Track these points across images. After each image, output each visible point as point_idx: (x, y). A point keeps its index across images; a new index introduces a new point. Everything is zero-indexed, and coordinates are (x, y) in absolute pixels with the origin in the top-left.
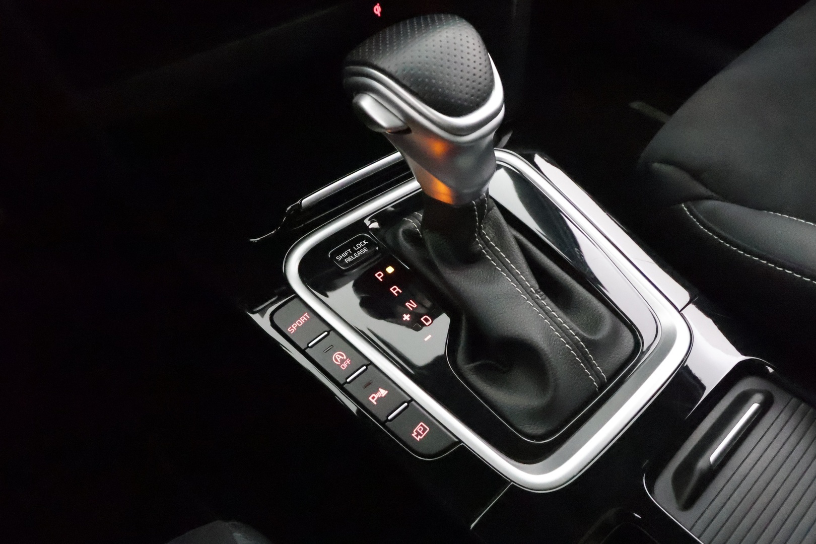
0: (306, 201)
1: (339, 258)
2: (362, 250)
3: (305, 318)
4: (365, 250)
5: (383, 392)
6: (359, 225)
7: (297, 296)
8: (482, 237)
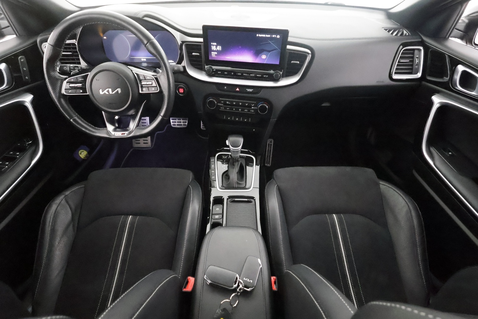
1: (223, 157)
2: (226, 157)
3: (213, 160)
5: (214, 172)
6: (228, 155)
7: (215, 158)
8: (236, 163)
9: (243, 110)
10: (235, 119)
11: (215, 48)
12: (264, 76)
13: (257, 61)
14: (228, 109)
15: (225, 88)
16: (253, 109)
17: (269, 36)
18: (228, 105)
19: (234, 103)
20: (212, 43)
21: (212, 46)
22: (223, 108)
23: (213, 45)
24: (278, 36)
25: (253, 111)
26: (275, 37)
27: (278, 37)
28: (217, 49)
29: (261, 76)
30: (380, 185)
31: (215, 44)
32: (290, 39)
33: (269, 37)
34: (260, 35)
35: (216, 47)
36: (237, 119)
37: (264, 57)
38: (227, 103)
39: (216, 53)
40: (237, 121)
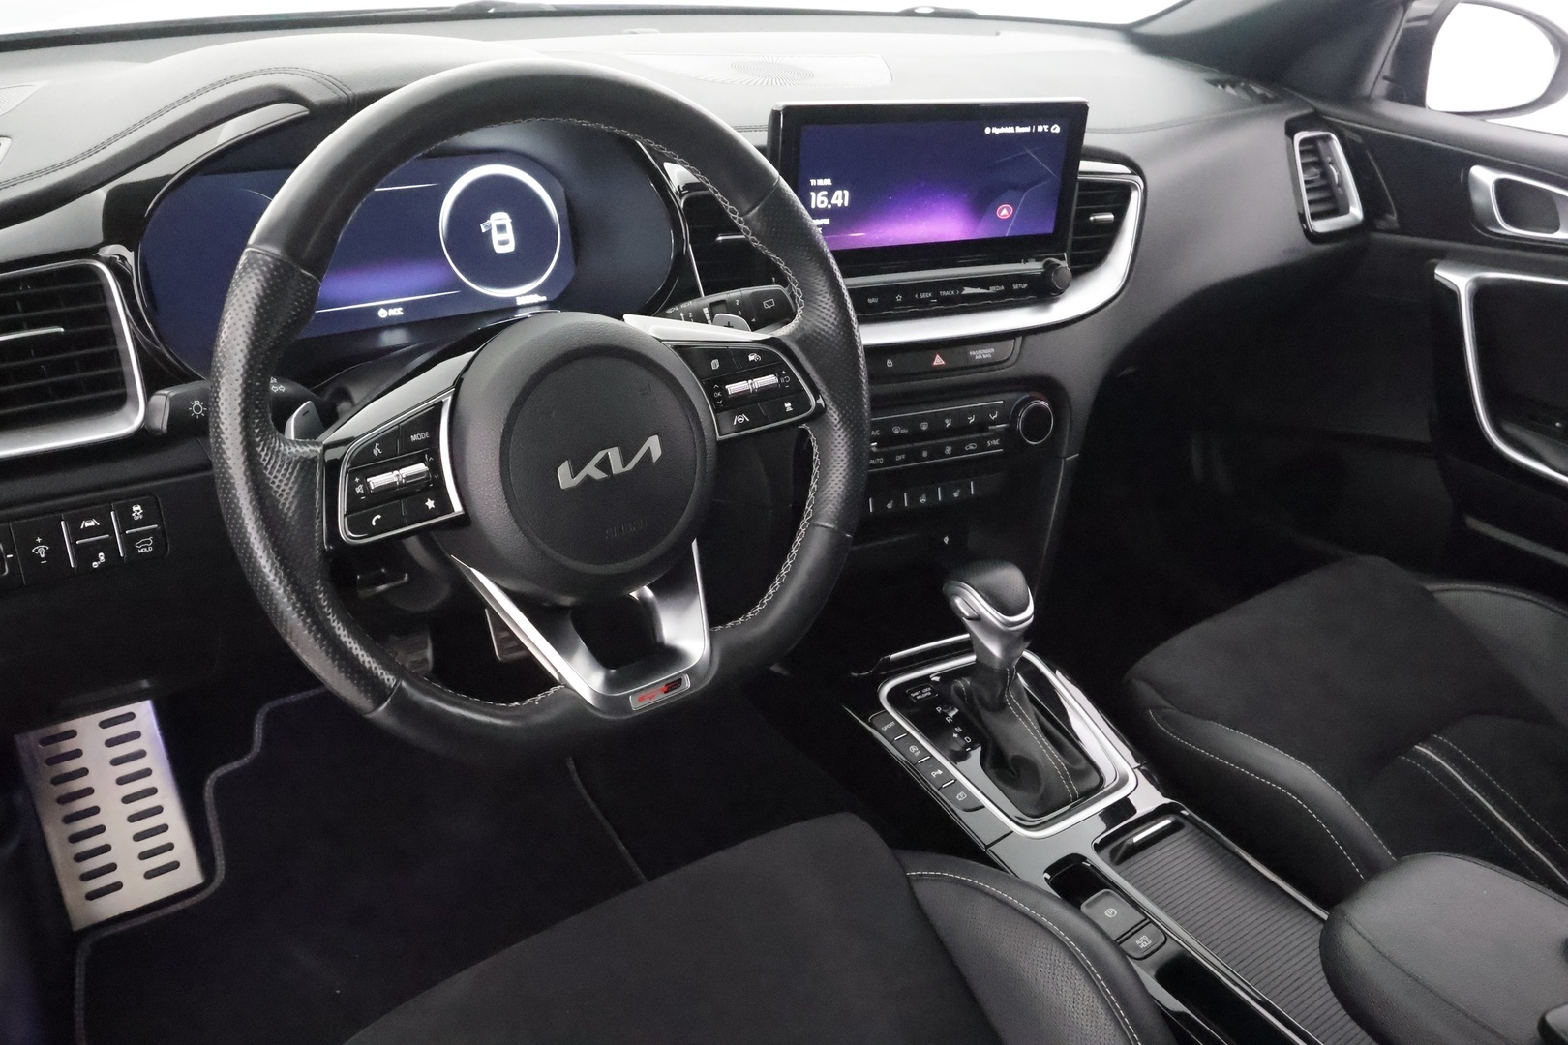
0: (893, 656)
1: (913, 695)
2: (927, 692)
3: (891, 724)
4: (929, 693)
5: (940, 772)
6: (927, 678)
7: (886, 711)
8: (1009, 695)
9: (959, 449)
10: (913, 499)
11: (825, 200)
12: (1016, 287)
13: (981, 231)
14: (899, 458)
15: (890, 363)
16: (997, 435)
17: (1027, 129)
18: (901, 439)
19: (924, 426)
20: (813, 182)
21: (813, 194)
22: (881, 460)
23: (818, 189)
24: (1056, 125)
25: (996, 442)
26: (1046, 130)
27: (1056, 129)
28: (834, 201)
29: (1003, 288)
30: (1436, 595)
31: (828, 182)
32: (1090, 140)
33: (1026, 133)
34: (996, 131)
35: (829, 197)
36: (923, 500)
37: (1004, 212)
38: (897, 432)
39: (827, 221)
40: (923, 507)
